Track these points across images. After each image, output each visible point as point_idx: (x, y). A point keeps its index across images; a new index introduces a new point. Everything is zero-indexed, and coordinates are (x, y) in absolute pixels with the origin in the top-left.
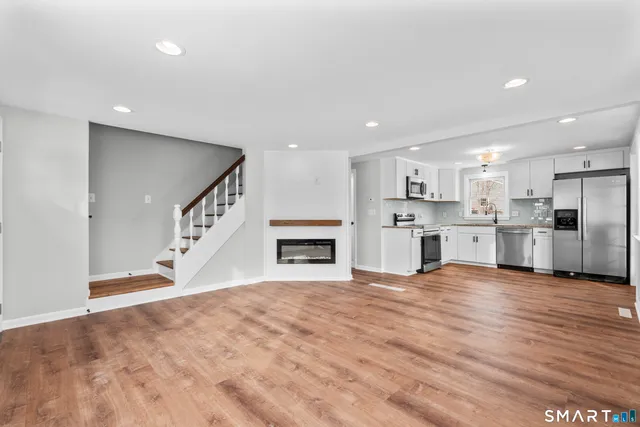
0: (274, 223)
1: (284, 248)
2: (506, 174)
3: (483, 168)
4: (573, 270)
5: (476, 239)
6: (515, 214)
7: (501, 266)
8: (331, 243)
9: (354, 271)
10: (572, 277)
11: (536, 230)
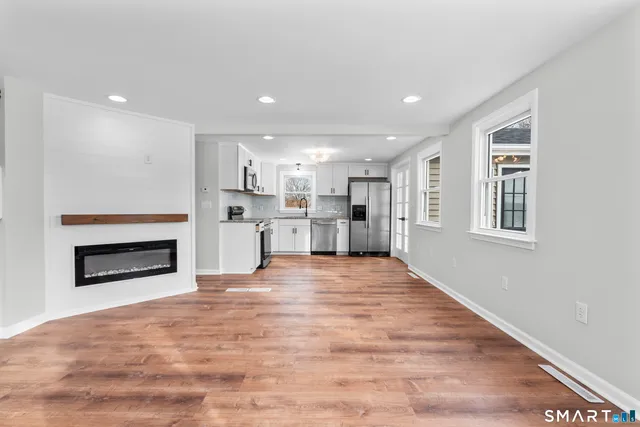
0: (68, 220)
1: (88, 261)
2: (314, 174)
3: (297, 167)
4: (361, 250)
5: (295, 231)
6: (320, 208)
7: (313, 253)
8: (172, 245)
9: (199, 279)
10: (361, 256)
11: (339, 221)
